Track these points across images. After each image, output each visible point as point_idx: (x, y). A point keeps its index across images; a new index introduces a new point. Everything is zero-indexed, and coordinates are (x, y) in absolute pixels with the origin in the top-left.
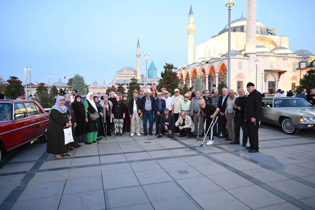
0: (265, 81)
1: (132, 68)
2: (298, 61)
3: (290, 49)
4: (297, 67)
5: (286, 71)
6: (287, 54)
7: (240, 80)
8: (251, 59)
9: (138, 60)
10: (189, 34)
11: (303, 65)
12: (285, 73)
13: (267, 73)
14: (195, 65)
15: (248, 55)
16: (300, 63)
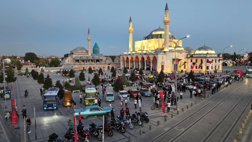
0: (173, 64)
1: (84, 48)
2: (186, 54)
3: (183, 47)
4: (186, 56)
5: (182, 60)
6: (182, 50)
7: (163, 64)
8: (167, 55)
9: (89, 43)
10: (129, 33)
11: (189, 56)
12: (181, 60)
13: (174, 60)
14: (138, 54)
15: (165, 52)
16: (187, 55)
